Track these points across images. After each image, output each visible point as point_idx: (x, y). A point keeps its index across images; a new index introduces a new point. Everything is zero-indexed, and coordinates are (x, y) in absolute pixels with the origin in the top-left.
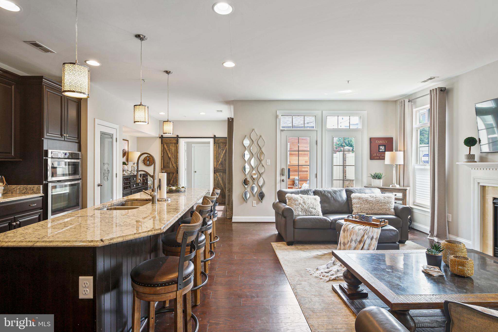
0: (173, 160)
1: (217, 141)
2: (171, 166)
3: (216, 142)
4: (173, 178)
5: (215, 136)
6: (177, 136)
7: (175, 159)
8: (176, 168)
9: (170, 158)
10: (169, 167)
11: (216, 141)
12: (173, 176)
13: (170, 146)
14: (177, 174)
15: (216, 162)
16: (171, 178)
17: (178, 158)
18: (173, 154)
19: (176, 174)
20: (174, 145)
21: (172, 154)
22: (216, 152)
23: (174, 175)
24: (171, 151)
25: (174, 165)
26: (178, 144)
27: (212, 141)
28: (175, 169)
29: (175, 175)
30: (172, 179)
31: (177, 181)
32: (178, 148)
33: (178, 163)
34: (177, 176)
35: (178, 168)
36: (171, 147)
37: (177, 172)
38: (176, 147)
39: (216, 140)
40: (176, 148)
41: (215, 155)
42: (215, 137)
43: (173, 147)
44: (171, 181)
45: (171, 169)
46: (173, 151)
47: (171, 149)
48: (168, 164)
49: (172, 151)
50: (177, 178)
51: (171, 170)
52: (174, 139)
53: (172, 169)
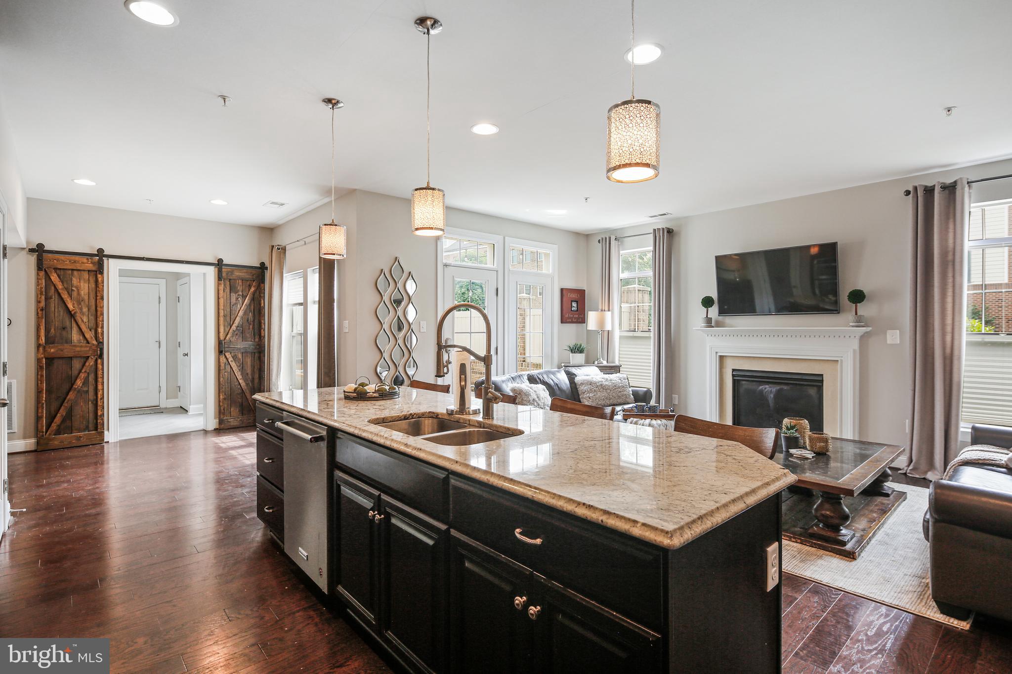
0: (84, 319)
1: (227, 274)
2: (75, 336)
3: (226, 277)
4: (85, 372)
5: (220, 261)
6: (100, 251)
7: (92, 318)
8: (95, 342)
9: (71, 315)
10: (69, 341)
11: (224, 274)
12: (84, 365)
13: (74, 279)
14: (99, 361)
15: (224, 326)
16: (75, 372)
17: (102, 314)
18: (82, 303)
19: (96, 361)
20: (86, 275)
21: (79, 302)
22: (224, 300)
23: (87, 364)
24: (75, 294)
25: (89, 335)
26: (102, 273)
27: (211, 271)
28: (93, 345)
29: (91, 362)
30: (82, 375)
31: (100, 380)
32: (103, 286)
33: (102, 327)
34: (100, 366)
35: (100, 344)
36: (75, 281)
37: (101, 356)
38: (96, 281)
39: (223, 270)
40: (93, 286)
41: (222, 308)
42: (219, 264)
43: (82, 281)
44: (78, 380)
45: (75, 346)
46: (82, 293)
47: (76, 287)
48: (64, 333)
49: (79, 294)
50: (100, 372)
51: (78, 349)
52: (88, 259)
53: (81, 346)
